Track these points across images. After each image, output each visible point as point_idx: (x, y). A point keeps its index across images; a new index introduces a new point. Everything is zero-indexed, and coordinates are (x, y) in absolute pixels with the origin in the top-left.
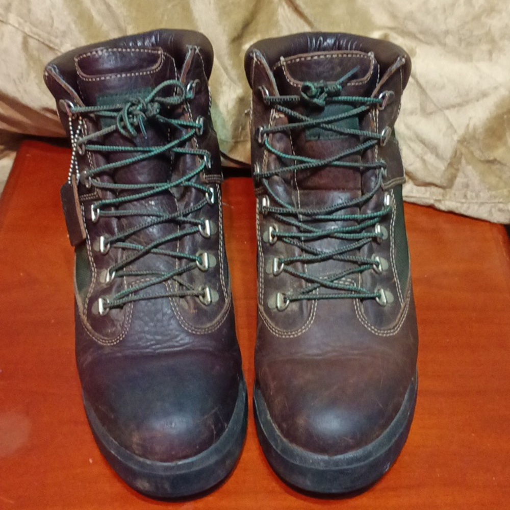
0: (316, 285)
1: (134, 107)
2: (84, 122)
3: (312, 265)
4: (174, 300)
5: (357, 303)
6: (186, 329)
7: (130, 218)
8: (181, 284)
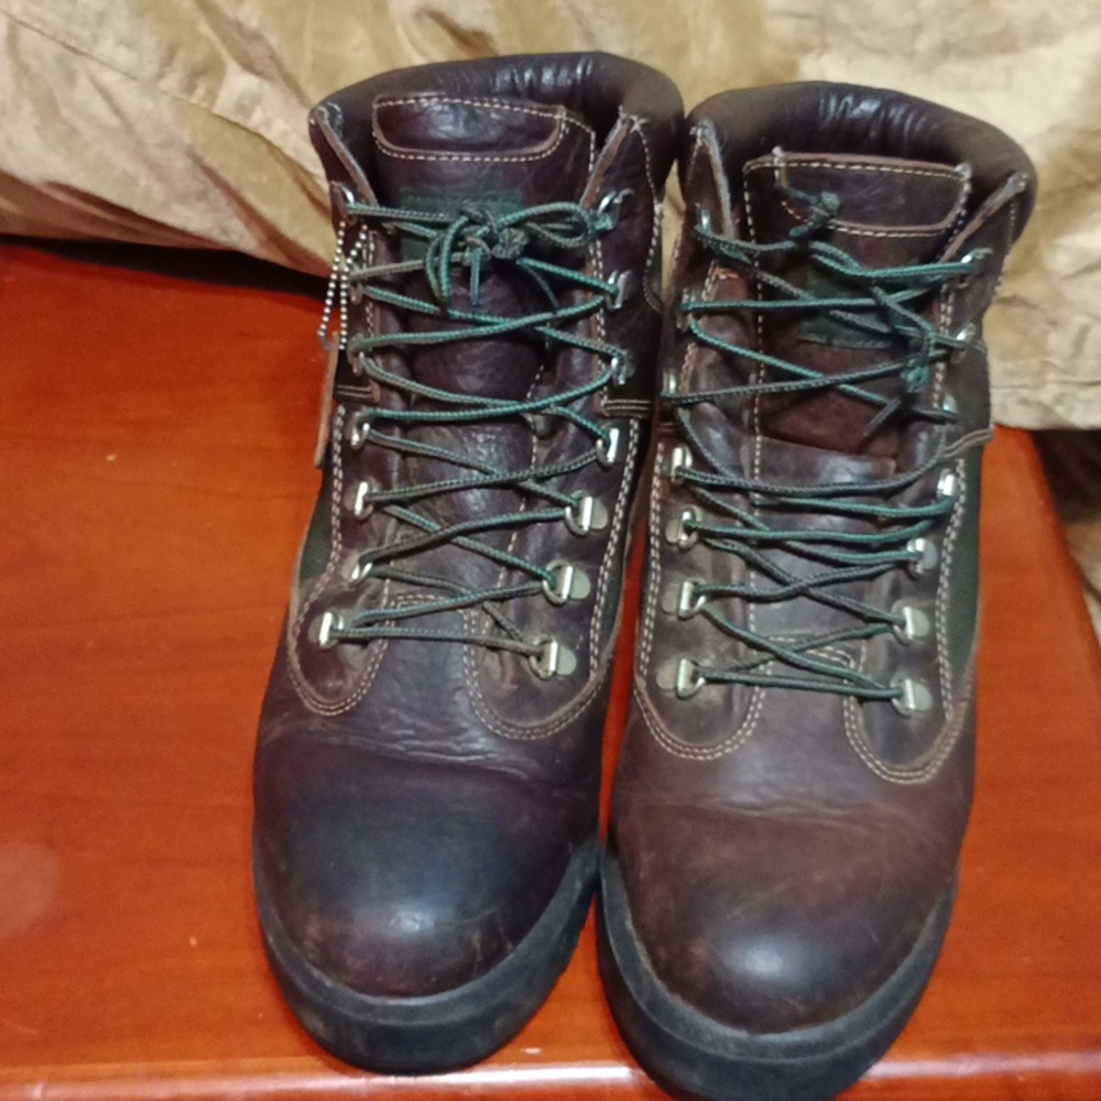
0: (766, 656)
1: (472, 228)
2: (371, 238)
3: (764, 607)
4: (473, 652)
5: (850, 704)
6: (483, 720)
7: (425, 461)
8: (497, 624)
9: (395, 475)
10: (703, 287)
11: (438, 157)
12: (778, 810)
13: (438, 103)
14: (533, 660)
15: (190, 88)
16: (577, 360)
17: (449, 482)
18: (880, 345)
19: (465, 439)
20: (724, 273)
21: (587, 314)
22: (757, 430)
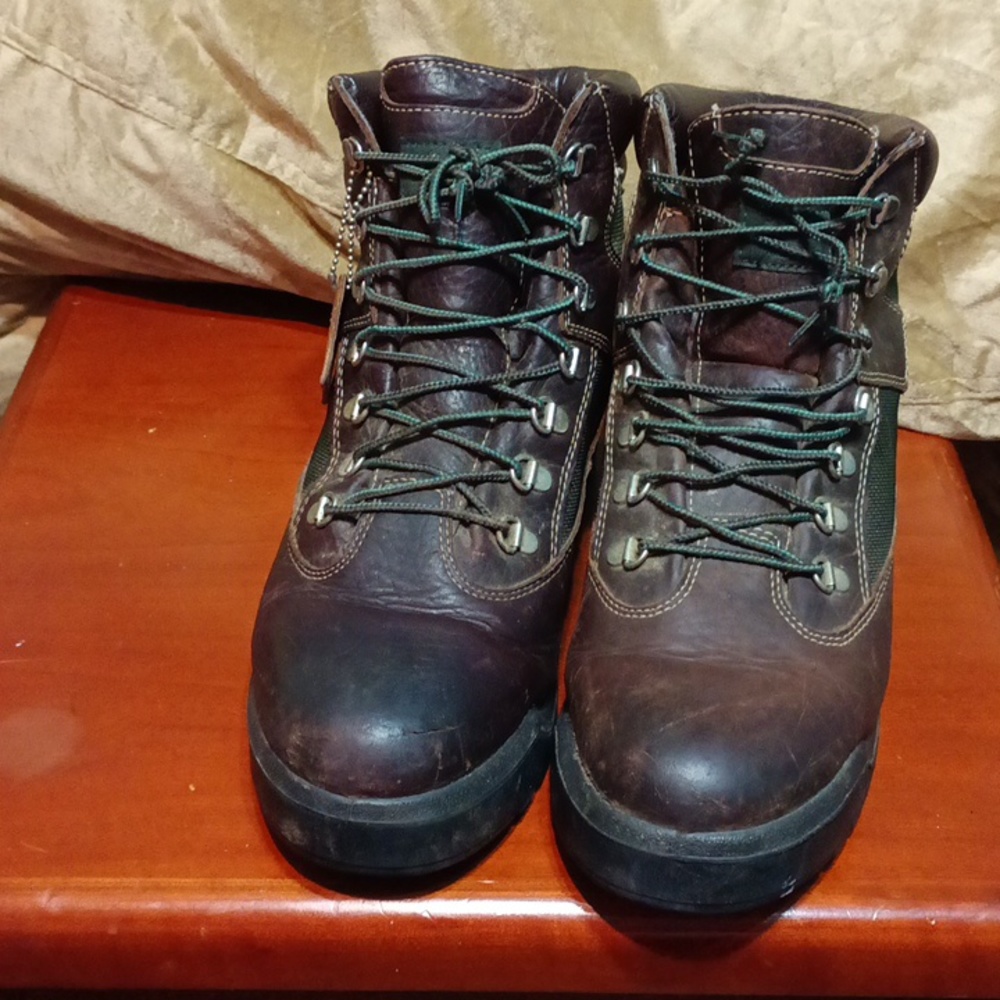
0: (703, 531)
1: (459, 165)
2: (375, 183)
3: (700, 494)
4: (447, 524)
5: (776, 577)
6: (454, 580)
7: (413, 369)
8: (470, 502)
9: (388, 385)
10: (653, 226)
11: (432, 109)
12: (710, 658)
13: (434, 66)
14: (500, 534)
15: (218, 137)
16: (545, 284)
17: (434, 384)
18: (802, 270)
19: (449, 351)
20: (671, 212)
21: (554, 246)
22: (699, 355)
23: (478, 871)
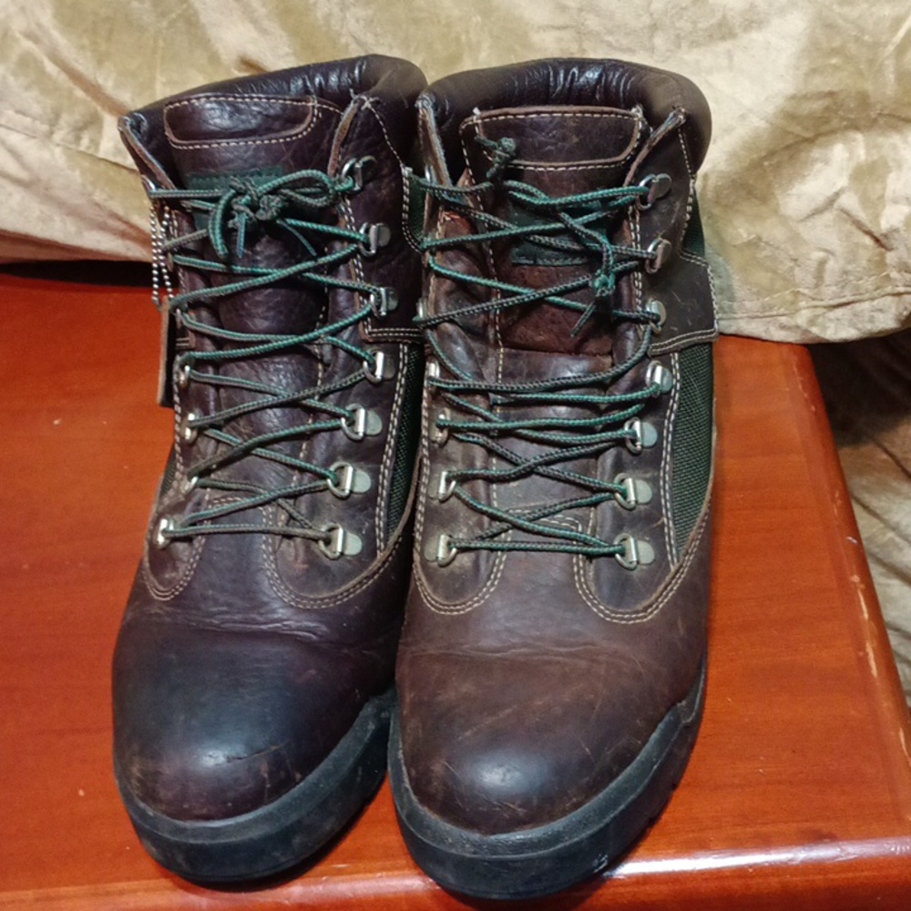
0: (505, 526)
1: (238, 198)
2: (173, 216)
3: (503, 487)
4: (270, 541)
5: (579, 561)
6: (280, 594)
7: (231, 391)
8: (291, 517)
9: (211, 405)
10: (437, 230)
11: (210, 145)
12: (515, 651)
13: (206, 102)
14: (321, 544)
16: (342, 298)
17: (249, 405)
18: (577, 261)
19: (260, 370)
20: (448, 216)
21: (345, 260)
22: (500, 343)
23: (333, 856)
